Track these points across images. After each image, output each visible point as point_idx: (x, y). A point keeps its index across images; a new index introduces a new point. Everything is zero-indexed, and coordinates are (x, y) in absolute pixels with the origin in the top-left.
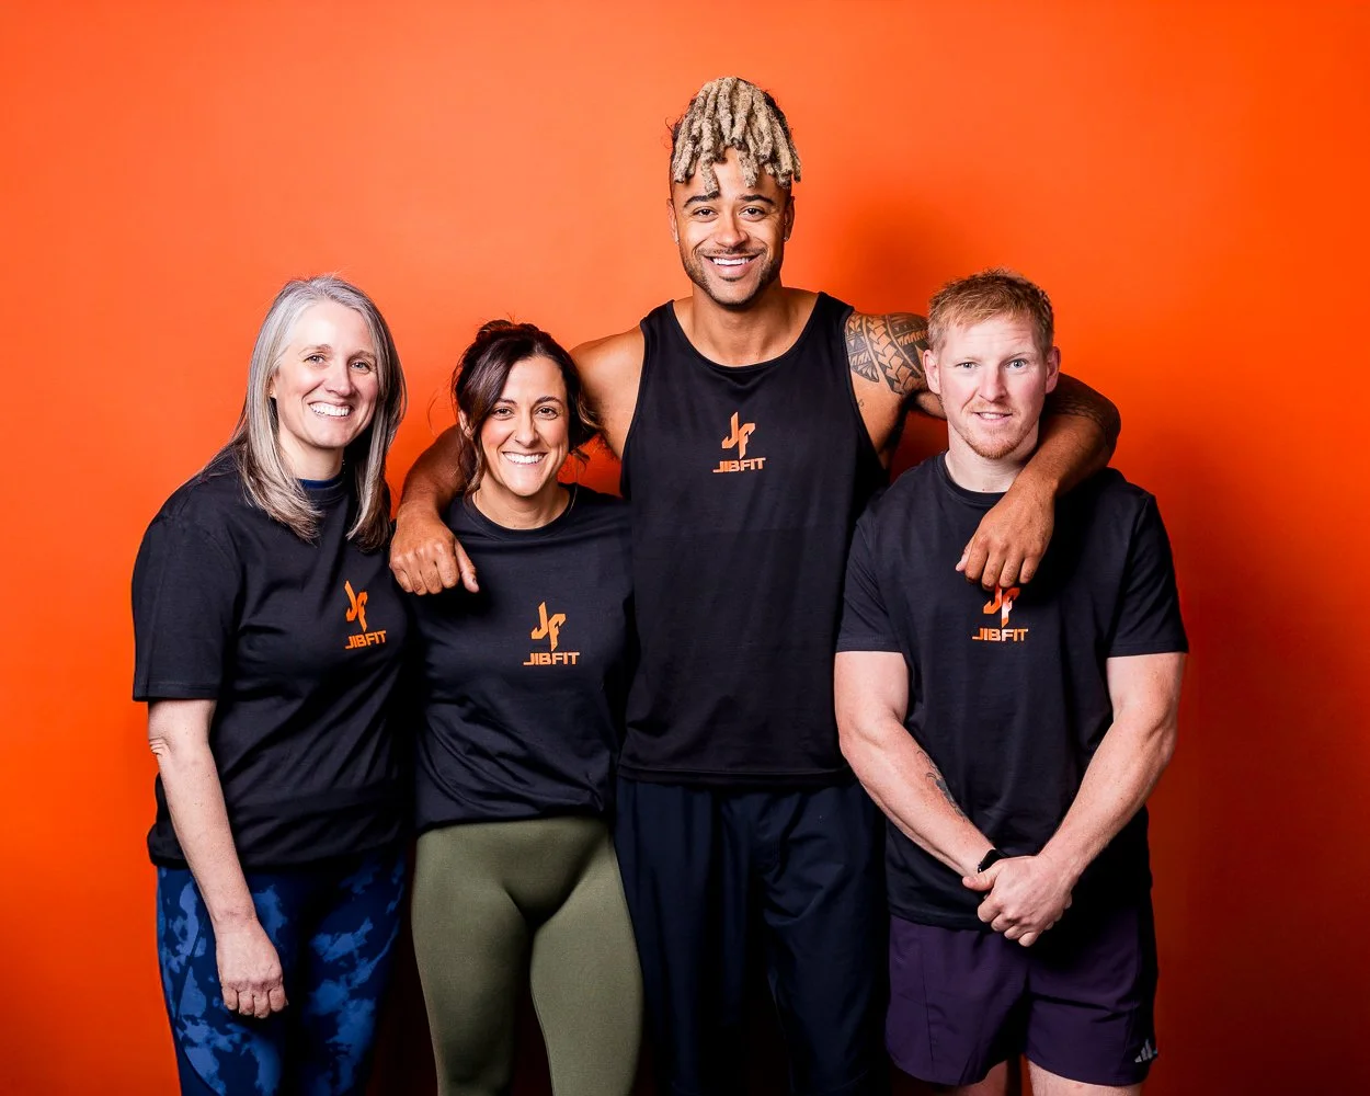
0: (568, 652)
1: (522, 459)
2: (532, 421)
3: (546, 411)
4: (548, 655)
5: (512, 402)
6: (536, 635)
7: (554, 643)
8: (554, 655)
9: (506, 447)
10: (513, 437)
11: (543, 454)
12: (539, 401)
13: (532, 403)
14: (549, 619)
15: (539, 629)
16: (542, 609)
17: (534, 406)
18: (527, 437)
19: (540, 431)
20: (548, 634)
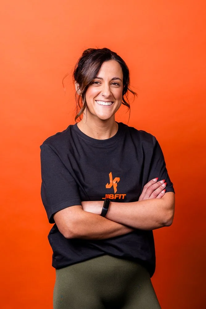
0: (121, 194)
1: (104, 103)
2: (109, 88)
3: (114, 84)
4: (113, 195)
5: (102, 79)
6: (108, 186)
7: (116, 190)
8: (116, 195)
9: (97, 98)
10: (101, 94)
11: (113, 102)
12: (113, 79)
13: (110, 80)
14: (113, 179)
15: (109, 183)
16: (110, 175)
17: (111, 81)
18: (107, 94)
19: (112, 92)
20: (113, 186)
